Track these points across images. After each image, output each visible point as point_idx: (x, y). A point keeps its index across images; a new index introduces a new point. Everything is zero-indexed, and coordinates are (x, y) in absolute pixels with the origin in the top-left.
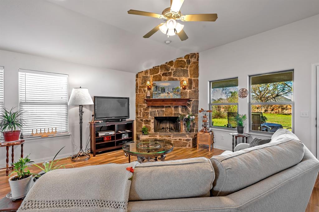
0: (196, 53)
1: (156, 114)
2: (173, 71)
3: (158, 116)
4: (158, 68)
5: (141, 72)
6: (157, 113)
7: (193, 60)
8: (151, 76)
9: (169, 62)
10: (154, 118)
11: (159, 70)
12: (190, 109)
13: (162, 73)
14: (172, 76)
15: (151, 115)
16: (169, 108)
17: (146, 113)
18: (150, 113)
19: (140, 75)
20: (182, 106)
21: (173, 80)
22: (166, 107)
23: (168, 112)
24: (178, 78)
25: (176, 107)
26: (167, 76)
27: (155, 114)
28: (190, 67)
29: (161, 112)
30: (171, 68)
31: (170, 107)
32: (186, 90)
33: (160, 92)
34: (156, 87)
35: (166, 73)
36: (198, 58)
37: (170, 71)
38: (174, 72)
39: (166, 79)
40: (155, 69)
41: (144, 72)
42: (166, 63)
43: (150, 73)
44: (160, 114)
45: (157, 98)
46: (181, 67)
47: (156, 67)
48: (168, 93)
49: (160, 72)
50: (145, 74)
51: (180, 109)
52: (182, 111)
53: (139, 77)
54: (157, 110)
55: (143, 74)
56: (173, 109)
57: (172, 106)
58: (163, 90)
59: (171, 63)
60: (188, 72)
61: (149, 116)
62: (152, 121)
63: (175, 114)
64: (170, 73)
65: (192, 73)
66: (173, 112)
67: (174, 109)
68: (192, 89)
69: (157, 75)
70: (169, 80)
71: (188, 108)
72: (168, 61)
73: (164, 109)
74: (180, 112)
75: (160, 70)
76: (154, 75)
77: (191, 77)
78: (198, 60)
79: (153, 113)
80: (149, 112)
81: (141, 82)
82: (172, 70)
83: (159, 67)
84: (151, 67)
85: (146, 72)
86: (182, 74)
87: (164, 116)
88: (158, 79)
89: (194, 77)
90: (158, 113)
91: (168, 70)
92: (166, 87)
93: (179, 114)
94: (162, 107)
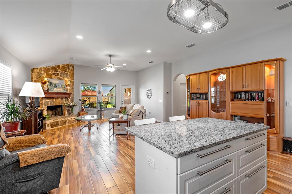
0: (73, 64)
2: (60, 73)
3: (50, 105)
4: (50, 68)
5: (36, 69)
6: (49, 103)
7: (71, 68)
8: (45, 74)
10: (47, 107)
12: (70, 100)
13: (53, 73)
14: (59, 76)
15: (45, 105)
16: (57, 99)
17: (41, 103)
18: (45, 103)
19: (35, 71)
20: (65, 98)
21: (60, 79)
22: (56, 98)
23: (57, 102)
24: (63, 78)
25: (62, 98)
26: (56, 75)
27: (48, 104)
28: (69, 72)
29: (52, 102)
30: (59, 70)
31: (58, 98)
32: (67, 87)
33: (54, 87)
34: (50, 83)
35: (55, 73)
36: (74, 68)
37: (58, 72)
38: (60, 74)
39: (55, 78)
40: (48, 68)
41: (38, 69)
42: (56, 66)
43: (44, 70)
44: (51, 104)
45: (52, 92)
46: (65, 71)
47: (48, 67)
48: (59, 88)
49: (51, 72)
50: (40, 71)
51: (64, 99)
52: (65, 101)
53: (34, 72)
55: (38, 71)
56: (60, 99)
58: (55, 86)
59: (59, 66)
60: (68, 75)
61: (43, 106)
62: (46, 109)
63: (61, 103)
64: (58, 74)
65: (71, 76)
66: (60, 102)
67: (61, 100)
68: (71, 87)
69: (49, 74)
70: (57, 79)
73: (54, 100)
74: (64, 102)
75: (51, 70)
76: (47, 73)
77: (70, 79)
78: (73, 68)
79: (46, 103)
80: (43, 102)
81: (36, 76)
82: (59, 72)
83: (51, 68)
84: (45, 67)
85: (41, 69)
86: (65, 76)
87: (55, 105)
88: (50, 77)
89: (72, 79)
90: (50, 103)
91: (57, 72)
92: (57, 84)
93: (63, 103)
94: (53, 98)
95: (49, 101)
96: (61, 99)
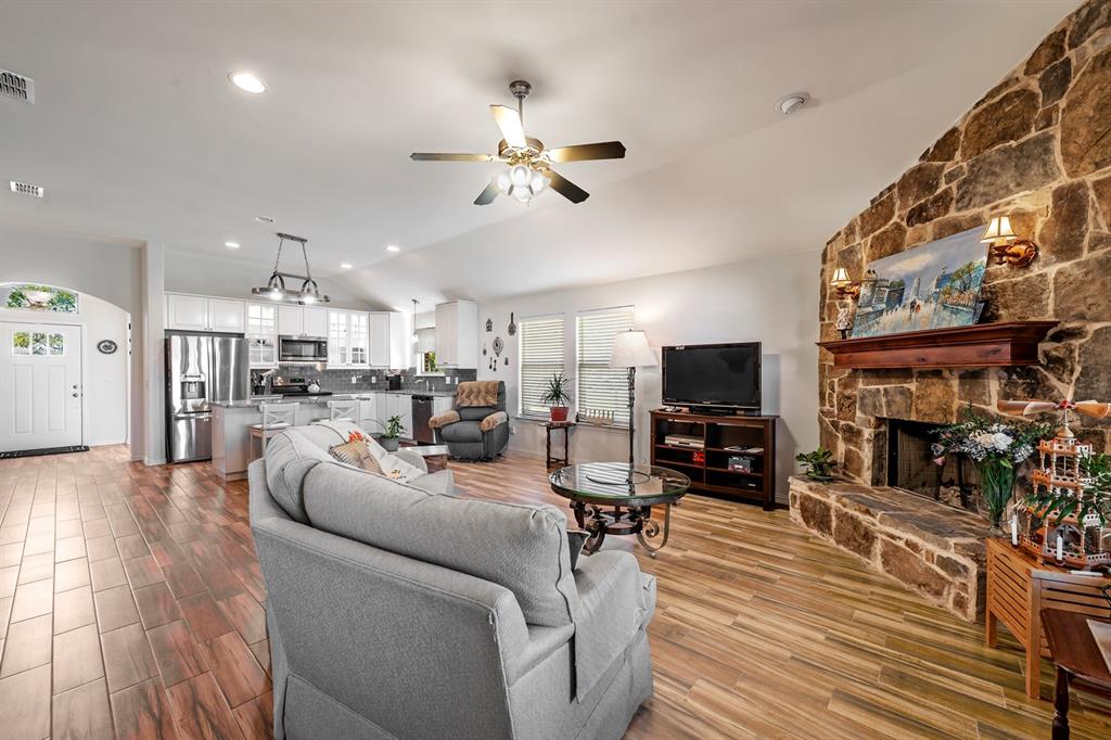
1: (881, 405)
2: (954, 185)
3: (885, 416)
4: (890, 198)
5: (835, 239)
6: (884, 400)
7: (1091, 48)
8: (865, 243)
9: (936, 147)
10: (872, 420)
11: (894, 204)
12: (1067, 391)
13: (908, 212)
14: (952, 213)
15: (864, 408)
16: (934, 380)
17: (849, 398)
18: (862, 399)
19: (832, 251)
20: (1010, 370)
21: (957, 227)
22: (922, 375)
23: (933, 399)
24: (980, 210)
25: (972, 376)
26: (926, 219)
27: (875, 406)
29: (898, 398)
30: (949, 167)
31: (937, 373)
32: (1036, 270)
34: (875, 285)
35: (922, 208)
37: (943, 187)
38: (959, 188)
39: (920, 239)
40: (882, 203)
41: (842, 235)
42: (925, 155)
43: (863, 228)
44: (894, 408)
46: (1006, 136)
47: (881, 194)
49: (897, 213)
50: (847, 241)
51: (994, 386)
52: (1005, 395)
53: (829, 256)
54: (885, 390)
55: (841, 244)
56: (955, 383)
57: (951, 371)
59: (946, 142)
60: (1048, 151)
61: (858, 413)
62: (868, 433)
63: (965, 412)
64: (942, 199)
65: (1080, 142)
66: (956, 403)
67: (962, 384)
68: (1085, 255)
69: (885, 232)
70: (935, 239)
71: (1053, 381)
72: (931, 144)
73: (912, 386)
74: (995, 409)
75: (898, 204)
76: (877, 233)
77: (1072, 174)
79: (870, 401)
80: (858, 393)
82: (951, 177)
83: (896, 190)
84: (868, 205)
85: (850, 230)
86: (1007, 178)
87: (913, 418)
88: (888, 246)
89: (1099, 165)
90: (889, 404)
91: (932, 187)
92: (913, 276)
94: (905, 373)
95: (881, 387)
96: (962, 377)
